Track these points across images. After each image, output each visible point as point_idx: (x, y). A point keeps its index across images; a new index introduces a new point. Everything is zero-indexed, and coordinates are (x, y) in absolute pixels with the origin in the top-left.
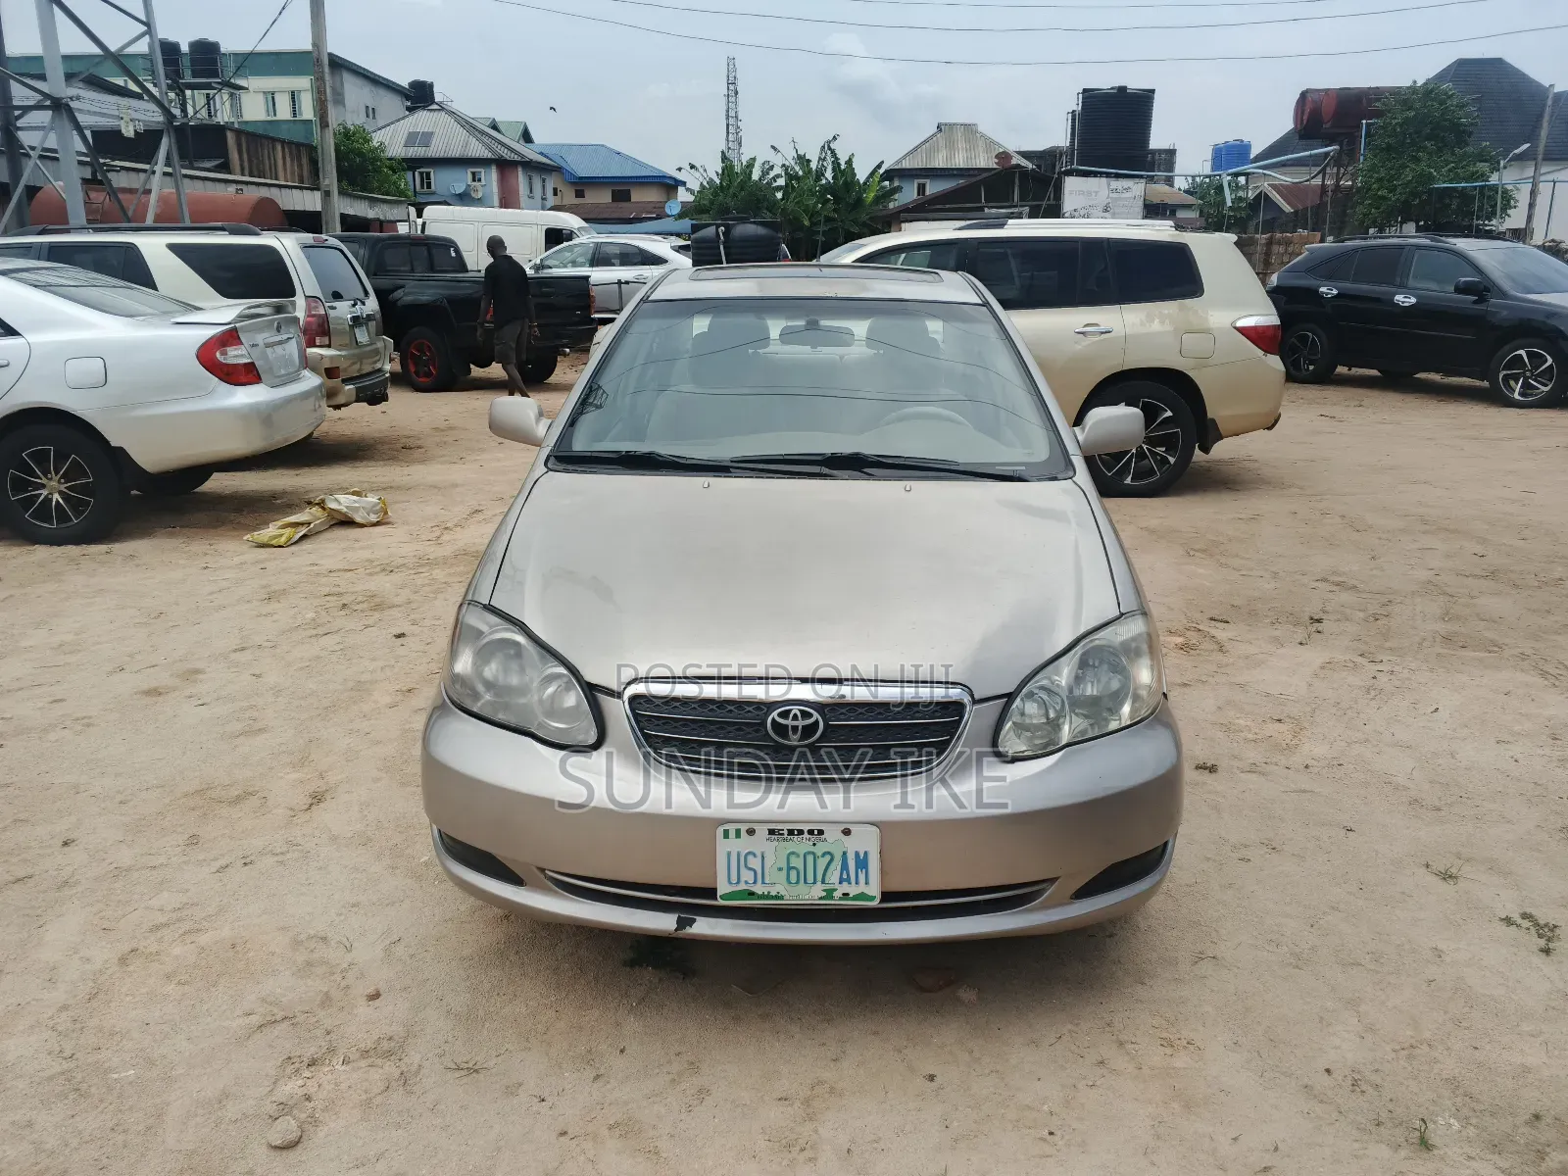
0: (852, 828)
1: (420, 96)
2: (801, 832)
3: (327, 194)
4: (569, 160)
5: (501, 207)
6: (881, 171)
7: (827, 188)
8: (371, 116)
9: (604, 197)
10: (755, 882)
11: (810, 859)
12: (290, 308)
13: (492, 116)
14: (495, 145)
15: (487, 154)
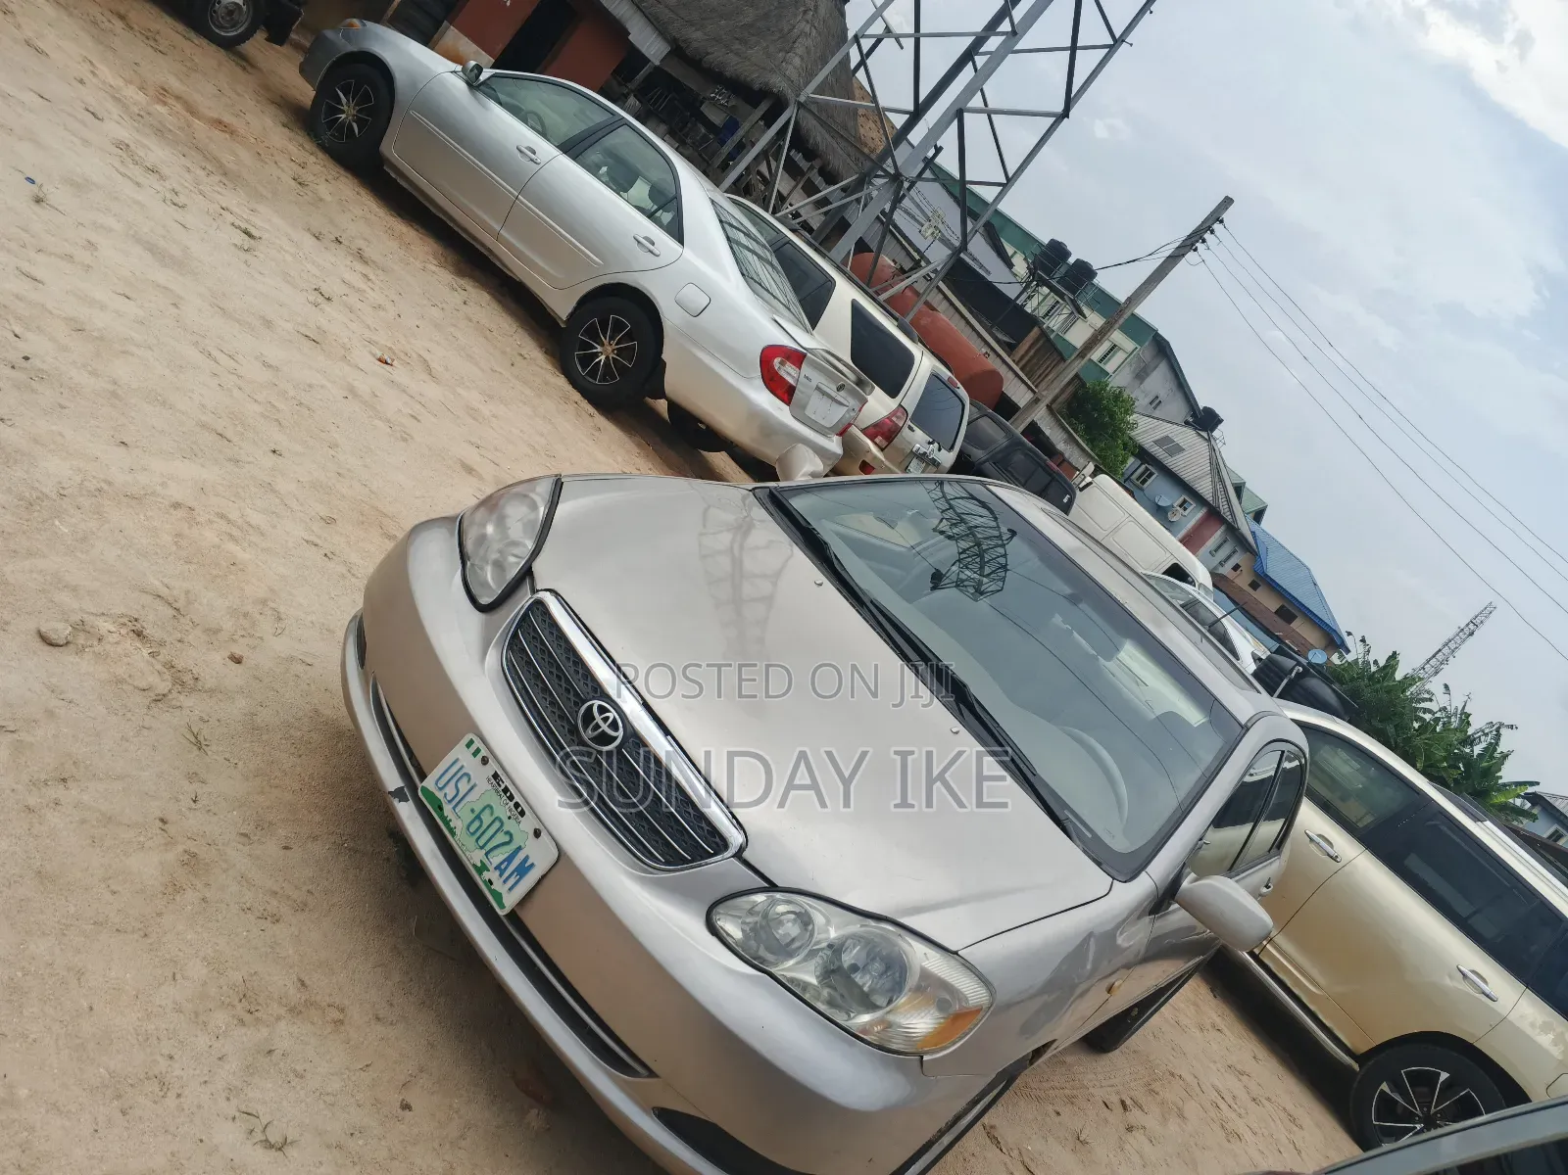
0: (544, 834)
1: (1205, 421)
2: (511, 798)
3: (1036, 401)
4: (1270, 555)
5: (1181, 542)
6: (1530, 790)
7: (1468, 760)
8: (1154, 405)
9: (1272, 604)
10: (450, 801)
11: (497, 825)
12: (868, 389)
13: (1246, 480)
14: (1221, 495)
15: (1209, 497)
